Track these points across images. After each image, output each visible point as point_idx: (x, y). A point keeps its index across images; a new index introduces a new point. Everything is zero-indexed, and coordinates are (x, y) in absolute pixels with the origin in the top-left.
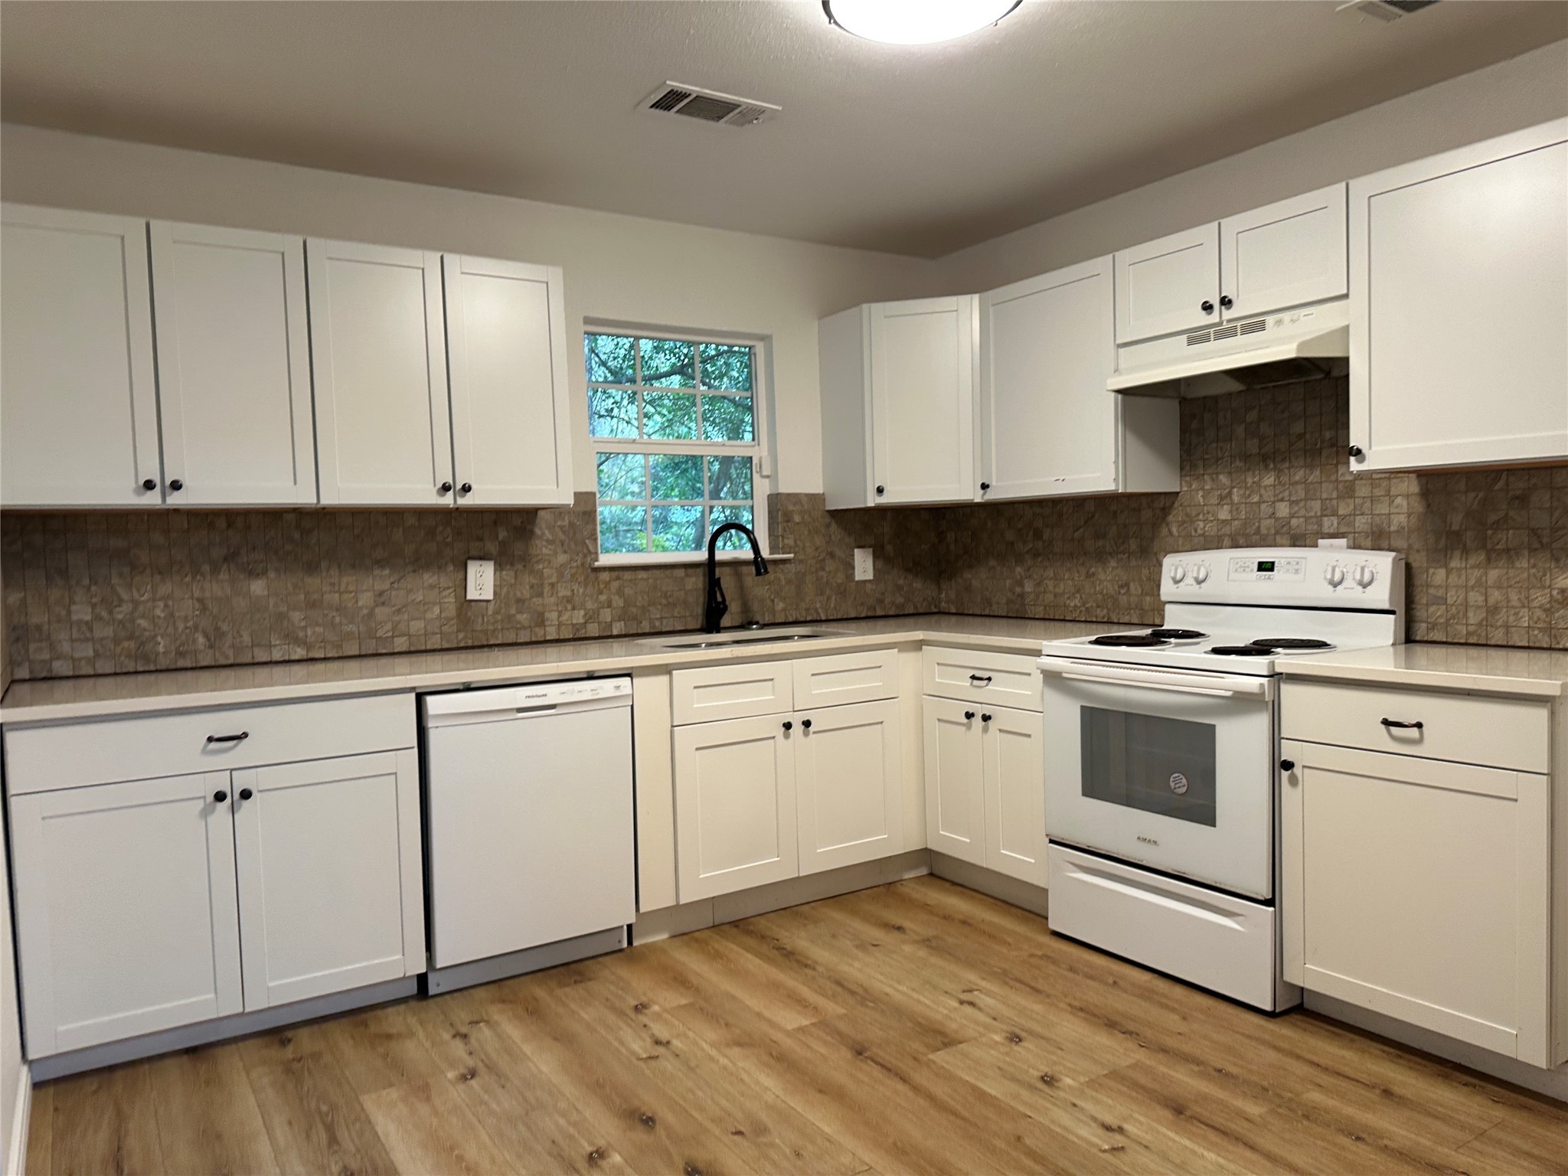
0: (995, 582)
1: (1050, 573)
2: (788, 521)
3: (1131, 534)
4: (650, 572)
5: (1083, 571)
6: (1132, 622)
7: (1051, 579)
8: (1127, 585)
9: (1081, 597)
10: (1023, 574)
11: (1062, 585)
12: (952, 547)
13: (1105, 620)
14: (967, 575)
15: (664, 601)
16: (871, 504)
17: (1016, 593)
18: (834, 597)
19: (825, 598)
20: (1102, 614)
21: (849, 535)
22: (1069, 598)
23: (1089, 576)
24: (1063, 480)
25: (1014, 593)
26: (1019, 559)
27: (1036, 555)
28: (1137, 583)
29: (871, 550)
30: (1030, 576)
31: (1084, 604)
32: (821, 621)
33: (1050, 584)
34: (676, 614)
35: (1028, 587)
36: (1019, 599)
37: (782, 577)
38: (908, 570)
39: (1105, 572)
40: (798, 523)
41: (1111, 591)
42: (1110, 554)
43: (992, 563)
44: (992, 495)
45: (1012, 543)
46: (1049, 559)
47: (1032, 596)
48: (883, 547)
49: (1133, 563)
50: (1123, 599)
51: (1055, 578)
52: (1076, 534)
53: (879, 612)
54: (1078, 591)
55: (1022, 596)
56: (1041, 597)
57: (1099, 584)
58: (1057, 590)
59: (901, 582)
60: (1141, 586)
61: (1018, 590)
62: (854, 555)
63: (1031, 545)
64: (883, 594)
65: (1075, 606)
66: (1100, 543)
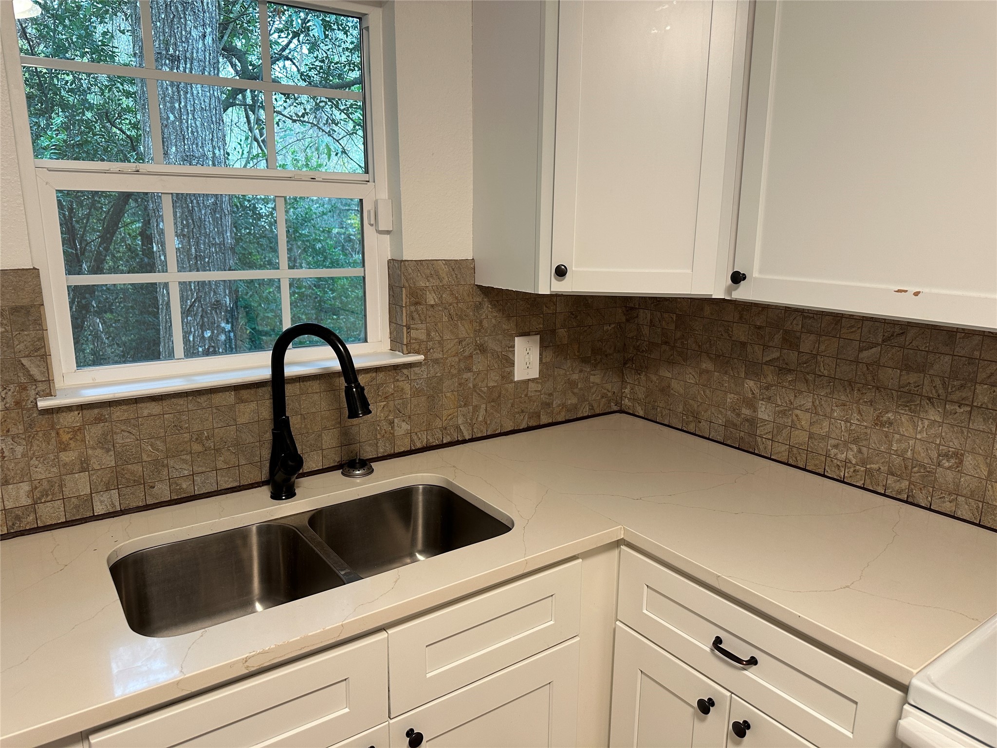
0: (708, 392)
1: (807, 401)
2: (416, 304)
3: (982, 376)
4: (165, 403)
5: (870, 413)
6: (959, 514)
7: (807, 411)
8: (959, 456)
9: (860, 451)
10: (756, 391)
11: (826, 424)
12: (646, 330)
13: (905, 497)
14: (665, 373)
15: (197, 447)
16: (544, 290)
17: (743, 416)
18: (483, 406)
19: (471, 408)
20: (897, 486)
21: (509, 317)
22: (836, 446)
23: (878, 422)
24: (917, 294)
25: (738, 415)
26: (754, 369)
27: (783, 370)
28: (980, 459)
29: (538, 337)
30: (769, 398)
31: (863, 463)
32: (464, 442)
33: (805, 419)
34: (220, 465)
35: (764, 412)
36: (747, 424)
37: (407, 387)
38: (585, 360)
39: (915, 426)
40: (432, 306)
41: (922, 457)
42: (929, 399)
43: (707, 365)
44: (744, 293)
45: (744, 344)
46: (807, 381)
47: (769, 428)
48: (553, 332)
49: (978, 424)
50: (946, 476)
51: (814, 411)
52: (864, 354)
53: (544, 420)
54: (855, 441)
55: (752, 422)
56: (785, 432)
57: (899, 441)
58: (815, 429)
59: (575, 377)
60: (989, 465)
61: (746, 411)
62: (514, 347)
63: (776, 355)
64: (551, 395)
65: (847, 462)
66: (913, 378)
